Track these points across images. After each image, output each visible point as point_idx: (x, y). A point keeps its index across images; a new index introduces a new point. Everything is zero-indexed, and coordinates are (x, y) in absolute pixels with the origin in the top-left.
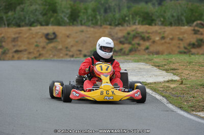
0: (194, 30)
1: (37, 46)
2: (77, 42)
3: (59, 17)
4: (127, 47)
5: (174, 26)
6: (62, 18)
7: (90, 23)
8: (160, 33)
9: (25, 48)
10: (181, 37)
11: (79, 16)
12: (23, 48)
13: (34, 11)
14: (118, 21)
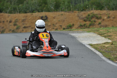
2: (59, 21)
3: (48, 7)
4: (88, 23)
5: (115, 10)
6: (50, 7)
7: (67, 9)
8: (107, 14)
9: (30, 25)
11: (60, 6)
12: (28, 25)
13: (34, 4)
14: (83, 8)
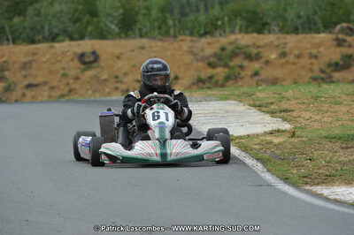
0: (337, 39)
1: (65, 76)
2: (134, 66)
3: (101, 25)
4: (220, 72)
5: (302, 33)
6: (106, 26)
7: (157, 32)
8: (277, 46)
9: (45, 79)
10: (314, 51)
11: (136, 22)
12: (39, 80)
13: (58, 15)
14: (205, 28)
